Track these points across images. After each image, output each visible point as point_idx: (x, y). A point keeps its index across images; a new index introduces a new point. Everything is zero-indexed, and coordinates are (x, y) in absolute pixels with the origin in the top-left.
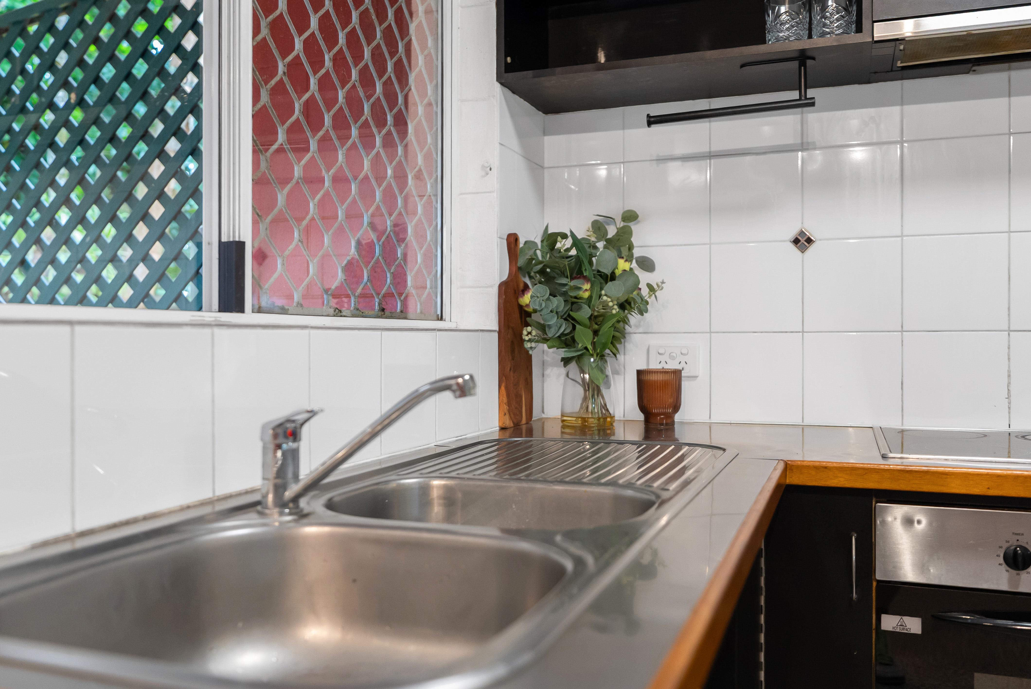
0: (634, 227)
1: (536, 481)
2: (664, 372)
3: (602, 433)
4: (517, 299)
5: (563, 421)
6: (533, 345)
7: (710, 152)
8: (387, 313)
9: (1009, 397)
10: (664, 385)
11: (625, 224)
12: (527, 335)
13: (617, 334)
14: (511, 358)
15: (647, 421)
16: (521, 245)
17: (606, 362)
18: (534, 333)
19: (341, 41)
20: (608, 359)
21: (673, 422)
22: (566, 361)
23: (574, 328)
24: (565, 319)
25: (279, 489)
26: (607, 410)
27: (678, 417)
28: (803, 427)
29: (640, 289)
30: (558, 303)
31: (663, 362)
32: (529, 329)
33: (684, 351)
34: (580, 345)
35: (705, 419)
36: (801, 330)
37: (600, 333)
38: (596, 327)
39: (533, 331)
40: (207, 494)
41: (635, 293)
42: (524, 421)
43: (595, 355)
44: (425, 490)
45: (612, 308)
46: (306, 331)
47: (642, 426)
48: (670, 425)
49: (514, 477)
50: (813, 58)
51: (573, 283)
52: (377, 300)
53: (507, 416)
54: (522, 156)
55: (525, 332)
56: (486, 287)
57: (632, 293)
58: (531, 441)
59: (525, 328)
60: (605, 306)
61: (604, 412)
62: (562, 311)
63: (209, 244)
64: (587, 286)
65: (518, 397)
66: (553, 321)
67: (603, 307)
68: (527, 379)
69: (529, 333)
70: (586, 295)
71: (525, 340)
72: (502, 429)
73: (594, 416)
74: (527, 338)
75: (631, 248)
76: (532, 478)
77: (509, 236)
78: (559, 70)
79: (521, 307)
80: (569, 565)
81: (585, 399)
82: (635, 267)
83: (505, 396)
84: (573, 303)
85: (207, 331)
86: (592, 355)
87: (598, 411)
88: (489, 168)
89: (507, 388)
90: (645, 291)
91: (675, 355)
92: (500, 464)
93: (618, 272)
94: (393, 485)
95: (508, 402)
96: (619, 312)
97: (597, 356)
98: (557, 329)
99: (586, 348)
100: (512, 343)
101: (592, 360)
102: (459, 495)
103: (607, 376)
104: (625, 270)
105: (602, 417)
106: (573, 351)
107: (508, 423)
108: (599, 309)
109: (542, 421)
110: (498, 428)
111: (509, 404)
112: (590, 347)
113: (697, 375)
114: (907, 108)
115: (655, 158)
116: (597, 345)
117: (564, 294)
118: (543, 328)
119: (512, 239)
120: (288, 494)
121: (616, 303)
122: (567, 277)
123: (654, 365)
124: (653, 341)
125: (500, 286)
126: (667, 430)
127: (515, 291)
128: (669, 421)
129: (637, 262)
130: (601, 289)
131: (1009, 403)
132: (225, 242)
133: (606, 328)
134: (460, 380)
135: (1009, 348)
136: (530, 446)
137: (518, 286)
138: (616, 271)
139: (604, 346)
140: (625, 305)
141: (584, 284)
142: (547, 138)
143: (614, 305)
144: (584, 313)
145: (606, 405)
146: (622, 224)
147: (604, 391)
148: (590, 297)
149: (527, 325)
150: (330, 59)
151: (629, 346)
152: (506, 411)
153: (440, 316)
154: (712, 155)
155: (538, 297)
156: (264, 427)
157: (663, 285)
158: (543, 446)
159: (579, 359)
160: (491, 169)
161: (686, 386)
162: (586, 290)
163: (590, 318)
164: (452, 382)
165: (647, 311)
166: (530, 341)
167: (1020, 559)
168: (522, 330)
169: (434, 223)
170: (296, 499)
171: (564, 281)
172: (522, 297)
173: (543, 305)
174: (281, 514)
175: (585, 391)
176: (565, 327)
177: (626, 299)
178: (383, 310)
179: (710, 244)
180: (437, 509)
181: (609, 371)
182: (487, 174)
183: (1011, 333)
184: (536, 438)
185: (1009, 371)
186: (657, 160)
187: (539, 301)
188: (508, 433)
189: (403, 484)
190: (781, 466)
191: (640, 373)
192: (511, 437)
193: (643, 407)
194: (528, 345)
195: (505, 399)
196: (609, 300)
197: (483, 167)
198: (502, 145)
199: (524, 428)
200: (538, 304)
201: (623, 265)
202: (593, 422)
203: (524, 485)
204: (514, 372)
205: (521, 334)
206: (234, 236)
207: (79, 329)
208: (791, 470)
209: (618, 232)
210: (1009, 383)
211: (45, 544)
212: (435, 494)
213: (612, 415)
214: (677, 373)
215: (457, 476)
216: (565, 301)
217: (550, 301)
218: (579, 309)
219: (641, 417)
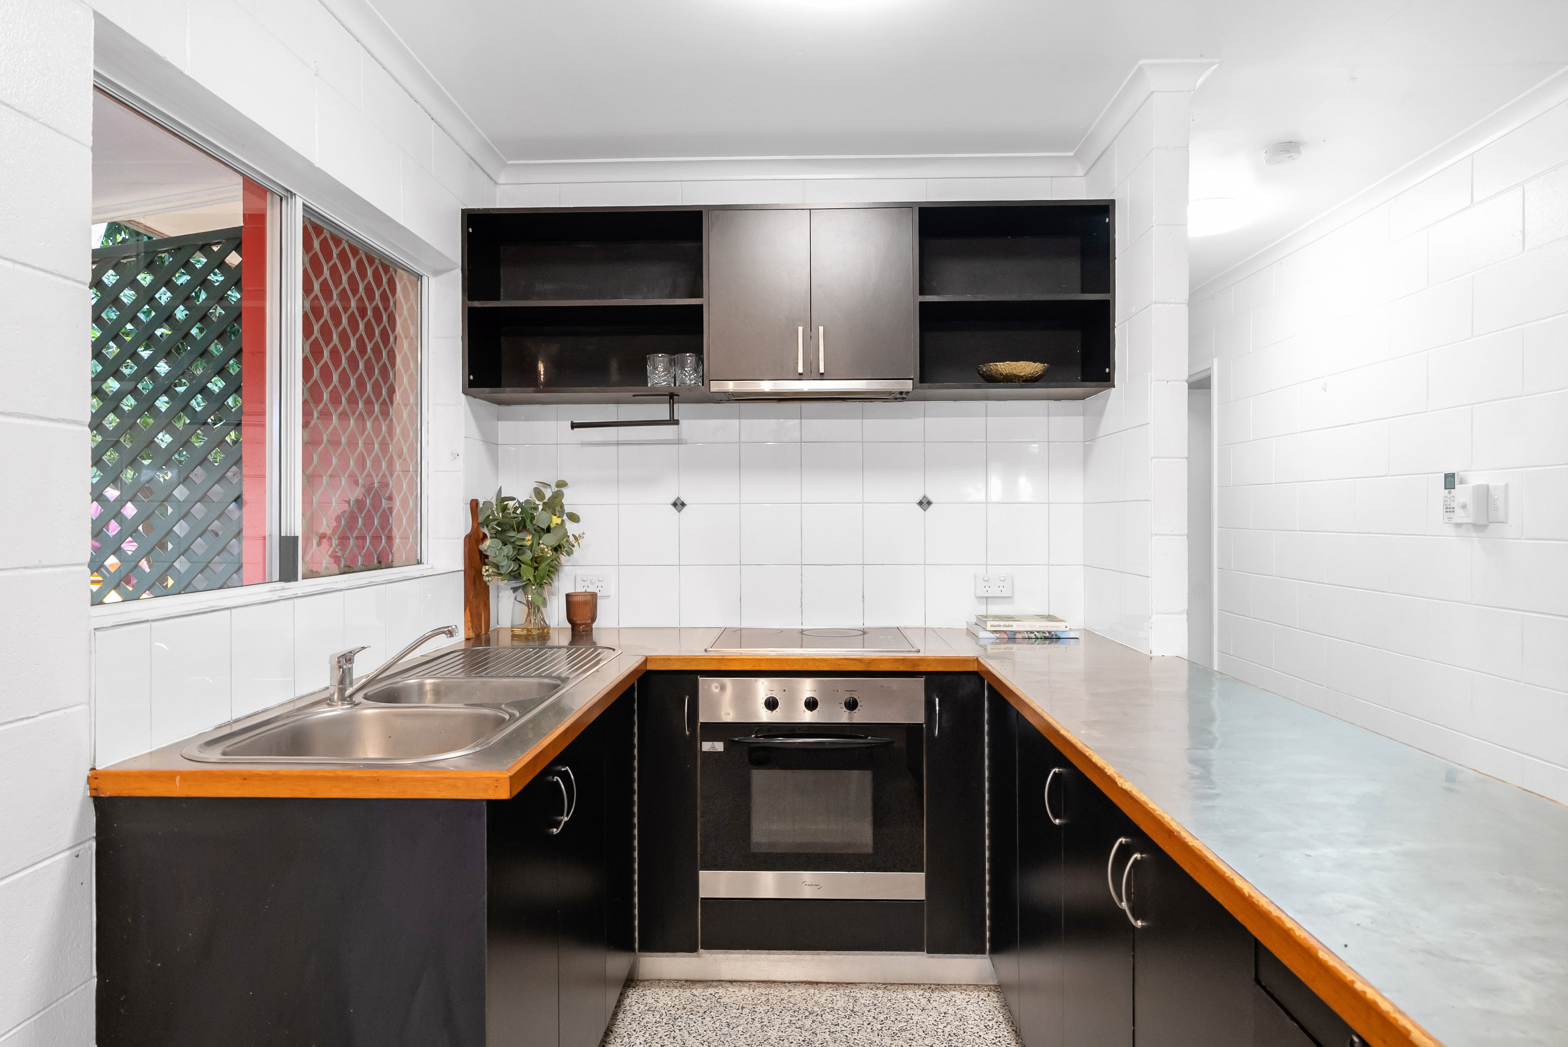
0: (565, 490)
1: (492, 677)
2: (585, 594)
3: (540, 639)
4: (478, 546)
5: (512, 631)
6: (490, 579)
7: (618, 441)
8: (383, 565)
9: (801, 606)
10: (585, 603)
11: (559, 489)
12: (486, 572)
13: (551, 569)
14: (473, 589)
15: (573, 629)
16: (481, 506)
17: (544, 588)
18: (490, 570)
19: (352, 384)
20: (545, 586)
21: (592, 628)
22: (515, 590)
23: (520, 566)
24: (514, 560)
25: (342, 691)
26: (545, 622)
27: (594, 625)
28: (680, 629)
29: (569, 536)
30: (508, 550)
31: (586, 586)
32: (487, 567)
33: (601, 579)
34: (525, 578)
35: (615, 625)
36: (678, 564)
37: (539, 569)
38: (536, 565)
39: (490, 569)
40: (291, 697)
41: (565, 540)
42: (483, 632)
43: (536, 584)
44: (421, 686)
45: (547, 553)
46: (342, 593)
47: (570, 633)
48: (589, 631)
49: (477, 675)
50: (678, 395)
51: (520, 536)
52: (376, 556)
53: (471, 630)
54: (482, 441)
55: (484, 570)
56: (455, 539)
57: (563, 540)
58: (489, 649)
59: (484, 567)
60: (542, 550)
61: (542, 623)
62: (511, 555)
63: (270, 536)
64: (529, 537)
65: (479, 615)
66: (505, 563)
67: (541, 551)
68: (485, 602)
69: (487, 570)
70: (529, 543)
71: (484, 575)
72: (467, 639)
73: (535, 627)
74: (485, 574)
75: (562, 506)
76: (490, 675)
77: (472, 501)
78: (508, 389)
79: (480, 552)
80: (507, 717)
81: (529, 615)
82: (566, 519)
83: (469, 616)
84: (519, 549)
85: (291, 601)
86: (533, 585)
87: (538, 623)
88: (457, 454)
89: (470, 611)
90: (572, 539)
91: (594, 581)
92: (467, 667)
93: (552, 526)
94: (401, 684)
95: (471, 620)
96: (553, 554)
97: (537, 585)
98: (507, 568)
99: (529, 580)
100: (474, 578)
101: (534, 587)
102: (443, 688)
103: (544, 598)
104: (557, 524)
105: (541, 628)
106: (520, 582)
107: (472, 635)
108: (538, 553)
109: (497, 631)
110: (464, 639)
111: (472, 621)
112: (532, 579)
113: (609, 595)
114: (742, 421)
115: (580, 443)
116: (537, 577)
117: (513, 543)
118: (497, 566)
119: (474, 503)
120: (348, 692)
121: (550, 548)
122: (515, 530)
123: (580, 589)
124: (579, 571)
125: (465, 538)
126: (587, 635)
127: (476, 540)
128: (589, 628)
129: (567, 516)
130: (540, 539)
131: (802, 610)
132: (284, 536)
133: (543, 566)
134: (450, 629)
135: (802, 576)
136: (488, 653)
137: (478, 536)
138: (551, 525)
139: (542, 578)
140: (557, 549)
141: (527, 536)
142: (500, 423)
143: (548, 550)
144: (527, 556)
145: (544, 619)
146: (556, 489)
147: (542, 609)
148: (532, 544)
149: (486, 564)
150: (346, 399)
151: (562, 575)
152: (470, 627)
153: (419, 560)
154: (619, 443)
155: (493, 548)
156: (331, 657)
157: (584, 535)
158: (498, 652)
159: (524, 587)
160: (458, 455)
161: (600, 603)
162: (529, 540)
163: (532, 560)
164: (446, 630)
165: (572, 553)
166: (487, 576)
167: (771, 703)
168: (482, 568)
169: (415, 493)
170: (351, 696)
171: (512, 534)
172: (481, 544)
173: (497, 553)
174: (343, 704)
175: (529, 609)
176: (513, 566)
177: (558, 544)
178: (380, 562)
179: (618, 505)
180: (429, 697)
181: (546, 595)
182: (455, 458)
183: (803, 566)
184: (492, 647)
185: (802, 590)
186: (581, 444)
187: (495, 550)
188: (471, 642)
189: (407, 684)
190: (644, 658)
191: (568, 596)
192: (473, 646)
193: (570, 619)
194: (486, 579)
195: (469, 619)
196: (545, 547)
197: (452, 453)
198: (466, 437)
199: (483, 637)
200: (493, 552)
201: (556, 520)
202: (535, 632)
203: (484, 679)
204: (476, 598)
205: (481, 571)
206: (290, 533)
207: (233, 610)
208: (650, 661)
209: (552, 495)
210: (802, 597)
211: (220, 727)
212: (428, 688)
213: (548, 626)
214: (594, 595)
215: (441, 676)
216: (513, 548)
217: (503, 550)
218: (524, 553)
219: (569, 626)
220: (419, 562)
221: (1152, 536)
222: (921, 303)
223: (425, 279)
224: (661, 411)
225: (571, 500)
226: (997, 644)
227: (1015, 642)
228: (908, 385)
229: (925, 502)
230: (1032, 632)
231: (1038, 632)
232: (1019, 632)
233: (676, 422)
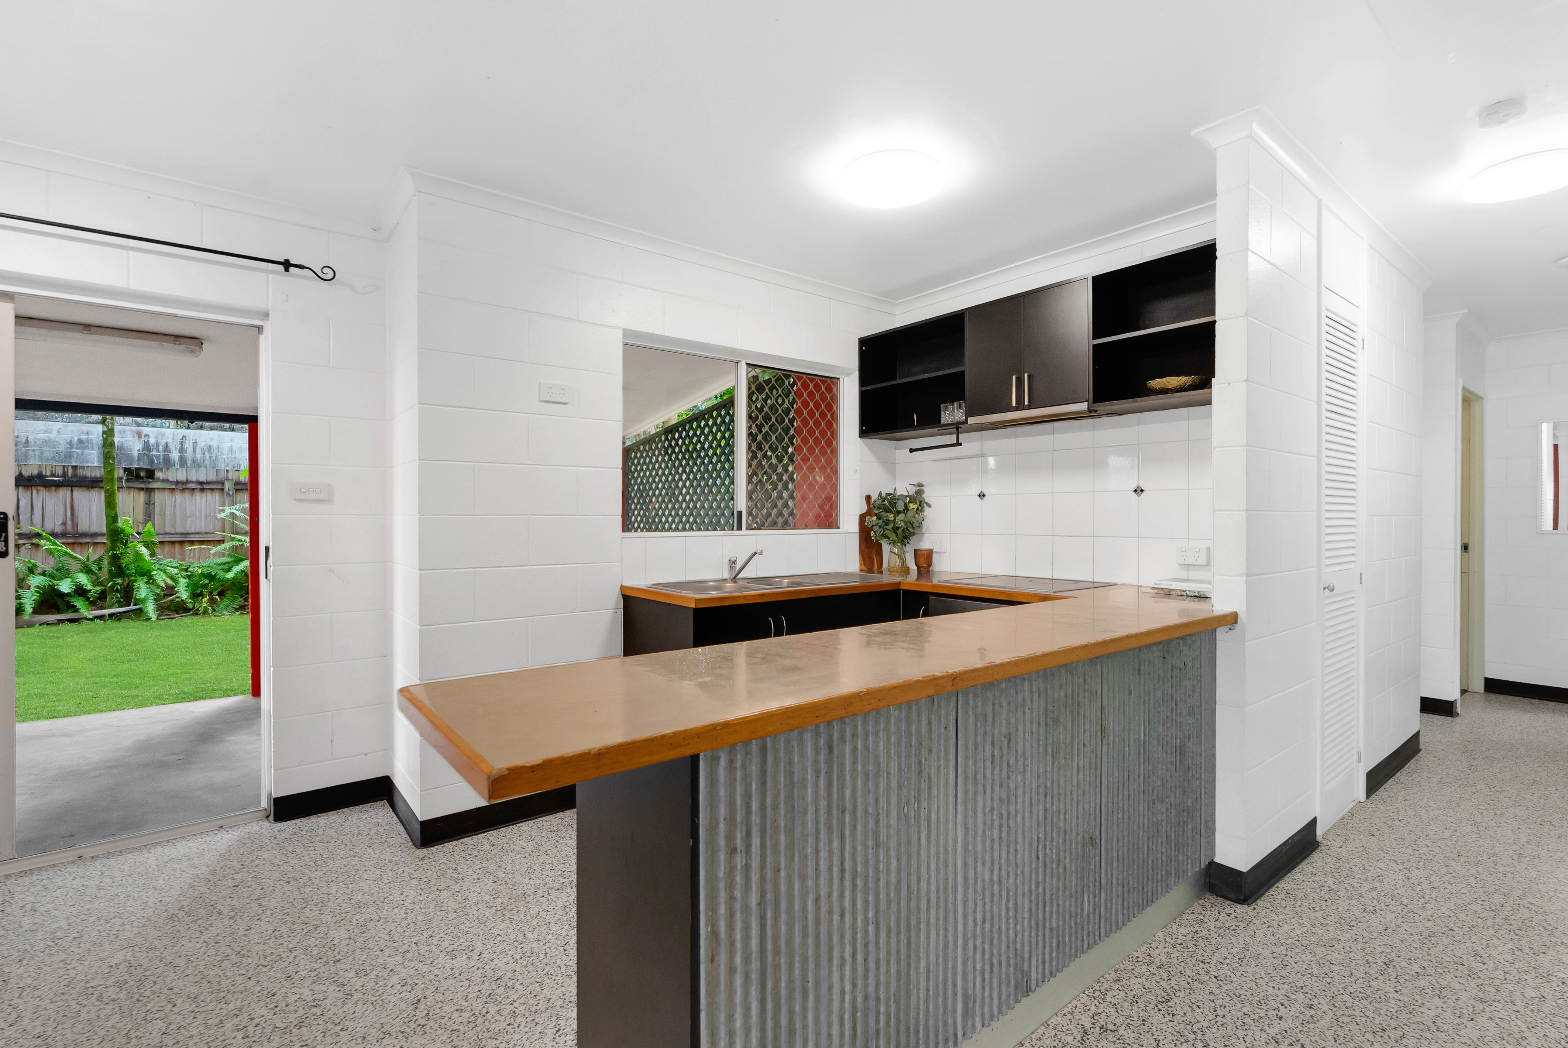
0: (924, 489)
2: (926, 550)
4: (867, 520)
9: (1052, 564)
10: (926, 554)
11: (921, 488)
12: (872, 535)
13: (906, 534)
16: (872, 498)
17: (905, 545)
21: (929, 569)
22: (889, 545)
24: (883, 528)
26: (906, 565)
27: (930, 567)
31: (927, 546)
32: (873, 532)
35: (943, 567)
36: (982, 534)
37: (898, 534)
38: (896, 531)
39: (875, 534)
42: (876, 568)
45: (901, 525)
50: (957, 428)
51: (887, 514)
53: (863, 565)
54: (878, 462)
60: (898, 523)
61: (904, 565)
64: (892, 515)
66: (877, 529)
70: (892, 519)
72: (861, 570)
75: (922, 498)
77: (866, 494)
79: (868, 523)
81: (896, 560)
84: (886, 522)
86: (898, 543)
88: (857, 470)
89: (862, 555)
91: (938, 543)
97: (900, 543)
98: (879, 532)
99: (897, 540)
106: (889, 541)
108: (896, 525)
110: (859, 570)
112: (899, 539)
113: (945, 552)
117: (883, 518)
119: (868, 496)
121: (902, 522)
125: (861, 516)
127: (867, 517)
130: (897, 517)
135: (1053, 543)
137: (868, 515)
139: (904, 540)
141: (890, 515)
142: (897, 451)
144: (890, 526)
145: (905, 563)
147: (903, 555)
148: (894, 520)
149: (871, 530)
151: (914, 539)
153: (837, 524)
161: (934, 555)
162: (892, 517)
166: (874, 537)
172: (869, 519)
173: (874, 524)
175: (896, 556)
176: (883, 532)
177: (908, 520)
179: (951, 496)
181: (906, 549)
182: (856, 472)
183: (1054, 537)
186: (933, 460)
191: (916, 551)
193: (916, 564)
197: (855, 470)
198: (862, 461)
199: (876, 571)
201: (912, 506)
209: (918, 491)
213: (909, 567)
214: (930, 551)
216: (882, 521)
218: (889, 524)
220: (839, 528)
221: (1214, 512)
222: (1094, 346)
223: (841, 380)
224: (952, 439)
225: (928, 496)
226: (1155, 597)
227: (1170, 598)
228: (1084, 406)
229: (1139, 490)
230: (1184, 591)
231: (1189, 591)
232: (1174, 590)
233: (961, 444)
